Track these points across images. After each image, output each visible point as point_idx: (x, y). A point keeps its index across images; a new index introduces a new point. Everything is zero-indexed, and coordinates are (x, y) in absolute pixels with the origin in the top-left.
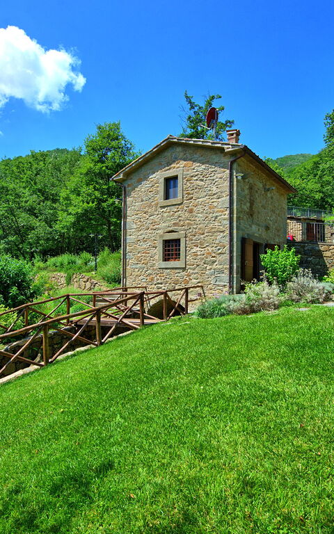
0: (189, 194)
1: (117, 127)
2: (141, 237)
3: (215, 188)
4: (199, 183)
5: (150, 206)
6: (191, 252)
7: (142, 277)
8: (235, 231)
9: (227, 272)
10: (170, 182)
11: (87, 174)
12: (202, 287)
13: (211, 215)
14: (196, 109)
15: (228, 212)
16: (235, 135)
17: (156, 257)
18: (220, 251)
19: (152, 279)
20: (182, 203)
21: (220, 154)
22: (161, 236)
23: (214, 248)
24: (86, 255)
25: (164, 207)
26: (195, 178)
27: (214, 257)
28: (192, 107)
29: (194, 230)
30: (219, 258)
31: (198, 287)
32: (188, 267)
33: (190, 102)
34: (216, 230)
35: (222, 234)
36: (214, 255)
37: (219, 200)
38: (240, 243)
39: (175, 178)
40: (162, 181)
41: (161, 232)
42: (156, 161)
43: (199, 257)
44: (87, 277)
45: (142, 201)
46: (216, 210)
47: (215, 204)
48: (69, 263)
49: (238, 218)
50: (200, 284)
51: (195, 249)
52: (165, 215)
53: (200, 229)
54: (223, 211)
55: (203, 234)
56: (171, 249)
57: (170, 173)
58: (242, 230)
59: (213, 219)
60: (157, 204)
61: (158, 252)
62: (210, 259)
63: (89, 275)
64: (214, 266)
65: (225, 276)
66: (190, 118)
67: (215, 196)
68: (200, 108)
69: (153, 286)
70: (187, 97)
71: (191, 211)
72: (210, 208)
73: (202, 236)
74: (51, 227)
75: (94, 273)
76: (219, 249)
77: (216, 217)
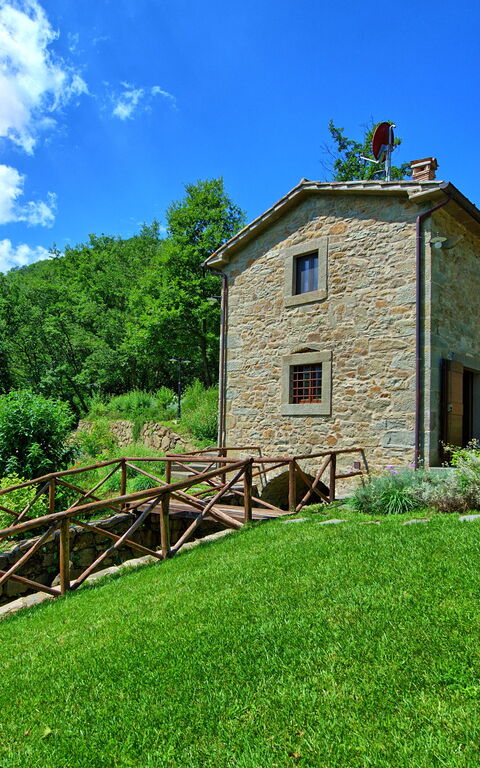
0: (337, 282)
1: (218, 186)
2: (252, 362)
3: (387, 269)
4: (361, 261)
5: (268, 306)
6: (341, 387)
7: (253, 430)
8: (427, 347)
9: (412, 425)
10: (304, 262)
11: (169, 264)
12: (362, 451)
13: (380, 318)
14: (350, 148)
15: (413, 312)
16: (427, 169)
17: (278, 396)
18: (397, 385)
19: (271, 435)
20: (324, 300)
21: (398, 205)
22: (286, 359)
23: (385, 380)
24: (165, 392)
25: (293, 307)
26: (351, 253)
27: (386, 396)
28: (343, 147)
29: (348, 347)
30: (395, 398)
31: (355, 450)
32: (335, 414)
33: (339, 139)
34: (389, 346)
35: (401, 353)
36: (385, 392)
37: (397, 290)
38: (437, 370)
39: (314, 255)
40: (290, 261)
41: (286, 352)
42: (279, 228)
43: (357, 395)
44: (164, 428)
45: (255, 298)
46: (390, 308)
47: (389, 298)
48: (139, 405)
49: (434, 323)
50: (357, 446)
51: (349, 382)
52: (295, 321)
53: (358, 345)
54: (404, 311)
55: (365, 353)
56: (305, 382)
57: (304, 248)
58: (442, 345)
59: (385, 325)
60: (280, 303)
61: (282, 387)
62: (377, 398)
63: (168, 424)
64: (386, 413)
65: (408, 433)
66: (339, 164)
67: (389, 283)
68: (357, 147)
69: (272, 446)
70: (334, 131)
72: (378, 305)
73: (363, 358)
74: (114, 349)
75: (175, 422)
76: (396, 381)
77: (391, 322)
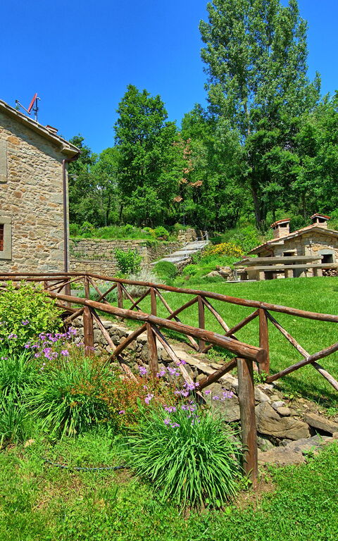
0: (15, 175)
3: (46, 180)
4: (30, 169)
6: (18, 242)
9: (61, 268)
13: (42, 206)
15: (61, 208)
18: (52, 246)
20: (5, 183)
21: (51, 147)
23: (46, 242)
26: (24, 160)
27: (47, 251)
29: (23, 218)
30: (52, 253)
32: (14, 259)
34: (48, 223)
35: (55, 228)
36: (46, 249)
37: (52, 193)
43: (29, 249)
46: (48, 202)
47: (47, 197)
51: (23, 240)
53: (30, 218)
54: (55, 206)
55: (34, 224)
59: (45, 211)
62: (42, 252)
64: (47, 261)
67: (47, 188)
71: (18, 195)
72: (41, 198)
73: (33, 227)
76: (52, 244)
77: (48, 210)
